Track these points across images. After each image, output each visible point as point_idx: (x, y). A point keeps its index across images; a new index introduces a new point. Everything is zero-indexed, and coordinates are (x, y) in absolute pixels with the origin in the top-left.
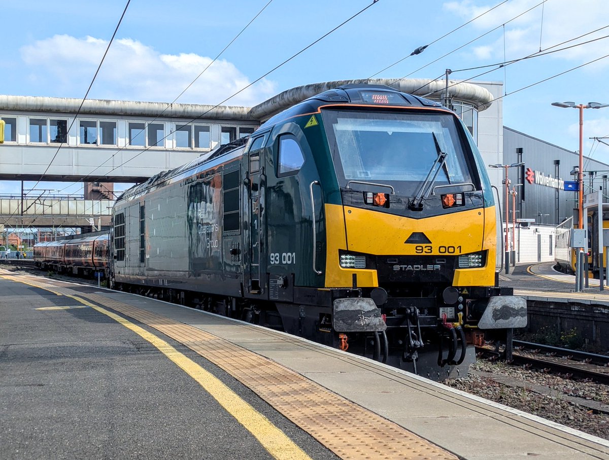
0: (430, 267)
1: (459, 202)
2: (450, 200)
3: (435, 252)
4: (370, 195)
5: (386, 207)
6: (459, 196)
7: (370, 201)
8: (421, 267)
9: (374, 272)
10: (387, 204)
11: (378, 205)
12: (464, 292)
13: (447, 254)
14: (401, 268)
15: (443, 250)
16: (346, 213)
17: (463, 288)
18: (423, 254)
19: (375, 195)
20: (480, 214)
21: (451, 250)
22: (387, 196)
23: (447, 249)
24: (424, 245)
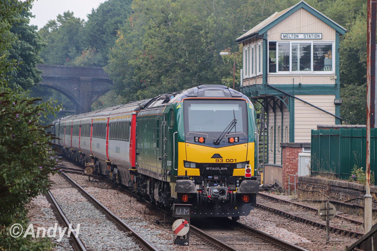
0: (222, 169)
1: (236, 141)
2: (232, 140)
3: (224, 162)
4: (197, 138)
5: (204, 143)
6: (236, 138)
7: (197, 141)
8: (218, 169)
9: (198, 170)
10: (204, 142)
11: (200, 143)
12: (240, 179)
13: (230, 162)
14: (210, 169)
15: (228, 161)
16: (186, 145)
17: (239, 177)
18: (219, 162)
19: (199, 138)
20: (245, 146)
21: (232, 161)
22: (204, 139)
23: (230, 160)
24: (219, 159)
